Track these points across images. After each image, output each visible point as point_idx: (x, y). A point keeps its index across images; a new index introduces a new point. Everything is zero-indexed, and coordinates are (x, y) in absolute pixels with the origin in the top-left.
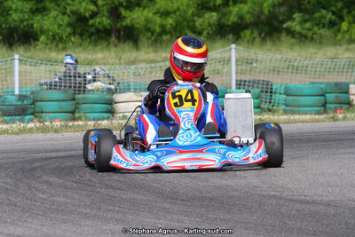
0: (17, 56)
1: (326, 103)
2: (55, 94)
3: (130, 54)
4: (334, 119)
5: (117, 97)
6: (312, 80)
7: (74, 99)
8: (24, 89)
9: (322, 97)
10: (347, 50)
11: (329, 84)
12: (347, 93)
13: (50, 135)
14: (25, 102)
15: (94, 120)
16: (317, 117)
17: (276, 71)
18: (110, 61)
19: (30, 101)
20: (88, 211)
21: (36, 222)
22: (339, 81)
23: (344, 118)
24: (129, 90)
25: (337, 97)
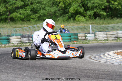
1: (71, 39)
3: (14, 25)
4: (74, 44)
5: (11, 38)
9: (70, 37)
10: (77, 24)
11: (72, 33)
12: (77, 36)
15: (4, 44)
16: (69, 43)
18: (8, 27)
22: (75, 32)
23: (76, 43)
24: (13, 36)
25: (74, 37)
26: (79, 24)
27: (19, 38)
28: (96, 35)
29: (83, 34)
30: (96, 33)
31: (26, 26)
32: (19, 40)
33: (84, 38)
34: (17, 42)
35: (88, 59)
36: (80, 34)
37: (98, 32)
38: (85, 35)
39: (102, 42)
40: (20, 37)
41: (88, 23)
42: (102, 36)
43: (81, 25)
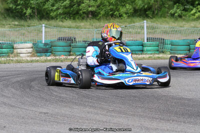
0: (44, 25)
2: (62, 43)
7: (70, 46)
13: (59, 63)
14: (47, 47)
17: (166, 32)
19: (50, 46)
20: (77, 101)
21: (52, 106)
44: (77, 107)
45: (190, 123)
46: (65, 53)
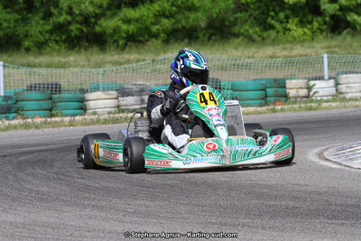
0: (1, 63)
1: (266, 96)
2: (34, 95)
4: (274, 111)
5: (89, 96)
6: (254, 77)
7: (51, 99)
8: (8, 91)
9: (263, 92)
10: (284, 49)
11: (269, 80)
12: (285, 87)
13: (32, 131)
14: (10, 102)
15: (69, 116)
16: (259, 109)
19: (13, 101)
20: (68, 199)
21: (24, 209)
22: (278, 77)
23: (282, 110)
24: (98, 90)
25: (276, 91)
26: (291, 49)
27: (114, 97)
28: (341, 82)
29: (300, 81)
30: (341, 76)
31: (132, 57)
32: (113, 103)
33: (304, 92)
34: (108, 110)
35: (317, 160)
36: (294, 81)
37: (345, 76)
38: (308, 85)
39: (357, 103)
40: (114, 93)
41: (315, 45)
42: (357, 85)
43: (295, 52)
44: (69, 209)
45: (273, 228)
46: (42, 112)
